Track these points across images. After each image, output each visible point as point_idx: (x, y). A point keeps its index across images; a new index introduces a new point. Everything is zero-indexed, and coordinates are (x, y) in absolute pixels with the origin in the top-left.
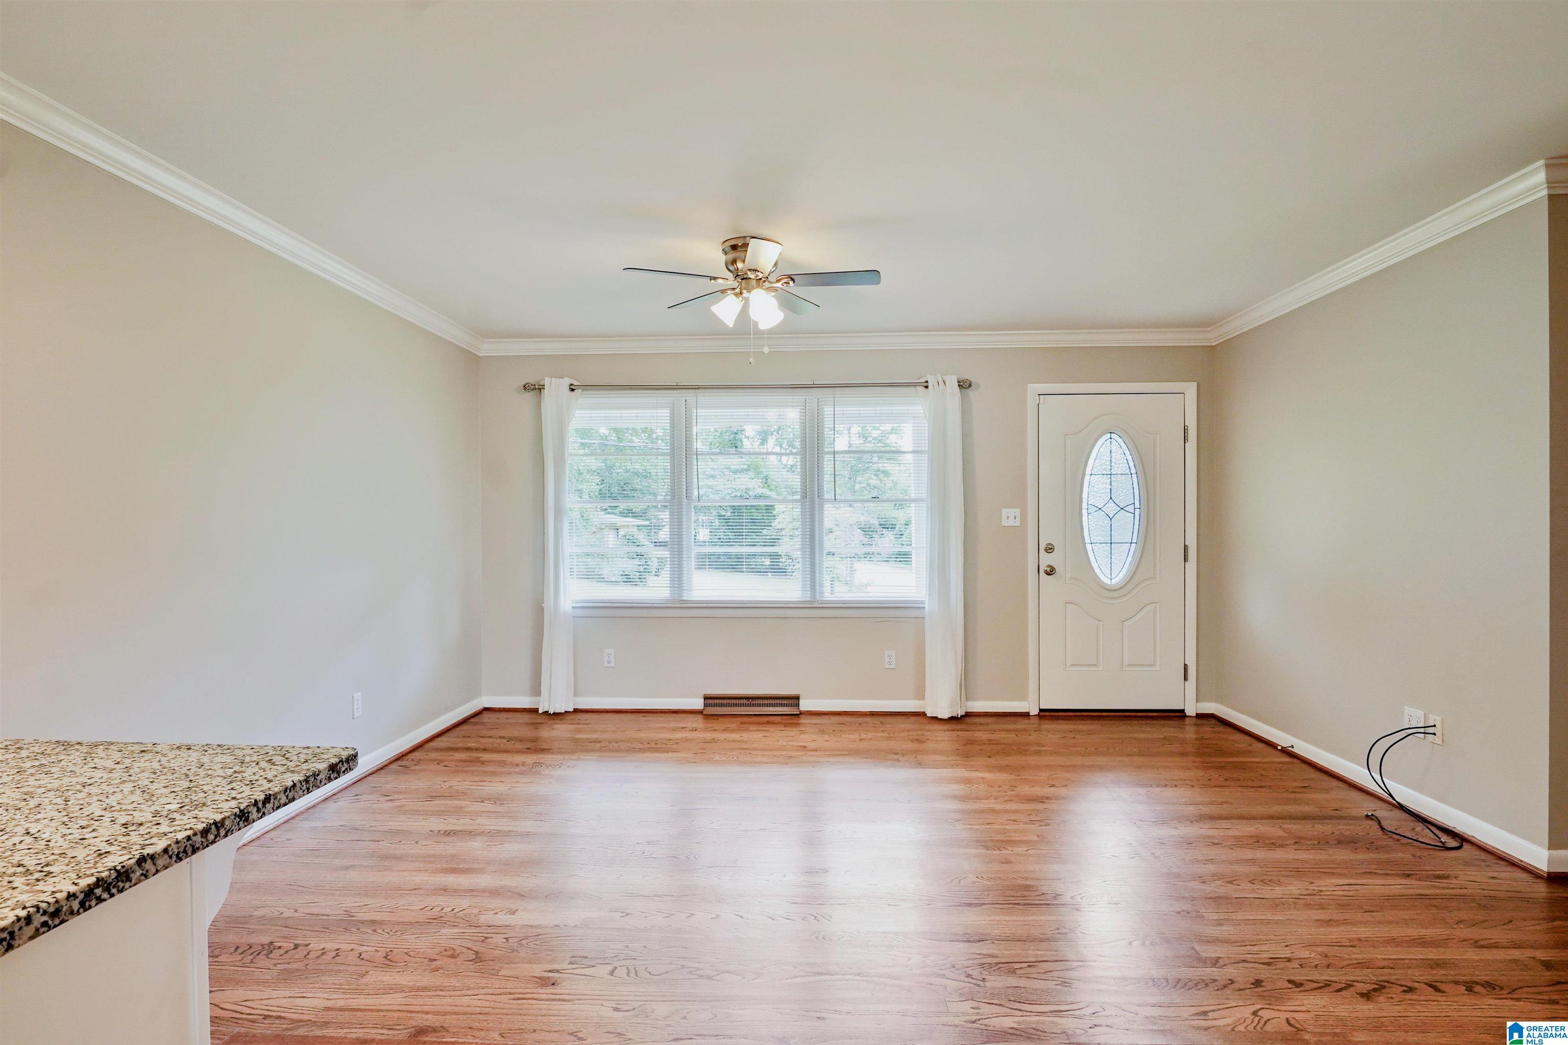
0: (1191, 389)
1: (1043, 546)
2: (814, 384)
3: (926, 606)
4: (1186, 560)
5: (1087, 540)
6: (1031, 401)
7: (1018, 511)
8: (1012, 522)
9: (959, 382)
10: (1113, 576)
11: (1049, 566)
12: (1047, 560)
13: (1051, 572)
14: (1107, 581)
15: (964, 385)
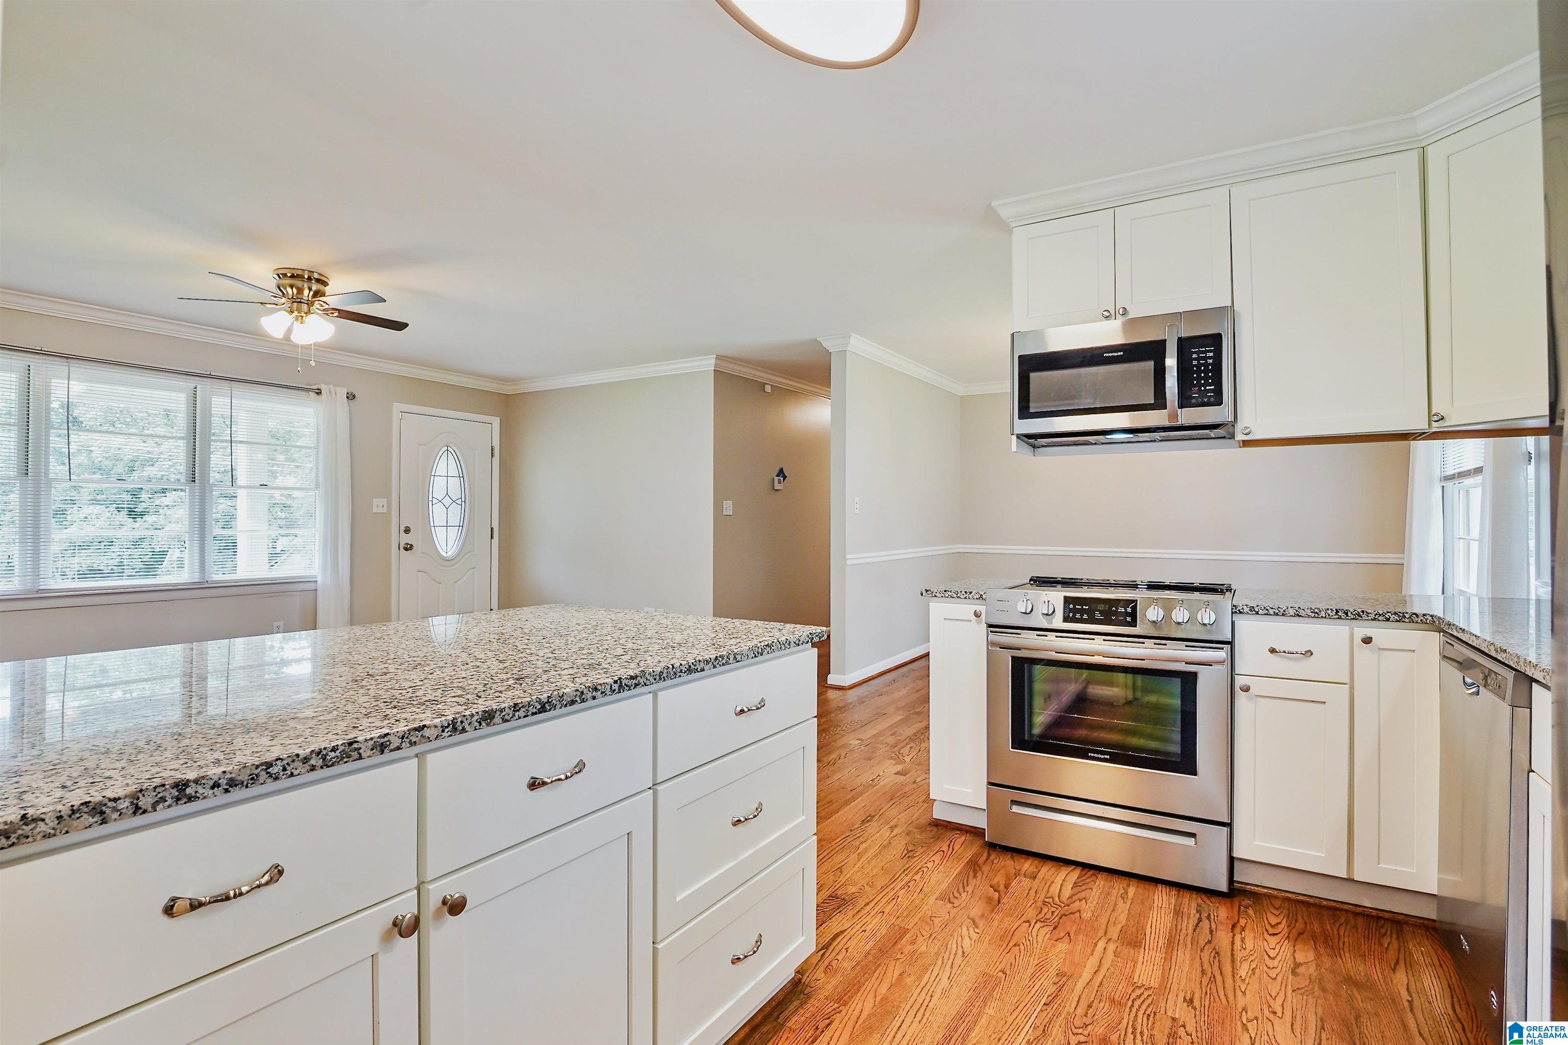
0: (496, 421)
1: (402, 529)
2: (210, 375)
3: (319, 579)
4: (492, 538)
5: (432, 525)
6: (396, 416)
7: (385, 500)
8: (381, 510)
9: (347, 393)
10: (448, 550)
11: (407, 544)
12: (406, 539)
13: (408, 548)
14: (444, 554)
15: (351, 397)
